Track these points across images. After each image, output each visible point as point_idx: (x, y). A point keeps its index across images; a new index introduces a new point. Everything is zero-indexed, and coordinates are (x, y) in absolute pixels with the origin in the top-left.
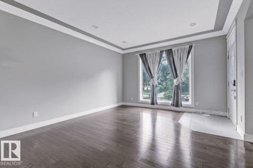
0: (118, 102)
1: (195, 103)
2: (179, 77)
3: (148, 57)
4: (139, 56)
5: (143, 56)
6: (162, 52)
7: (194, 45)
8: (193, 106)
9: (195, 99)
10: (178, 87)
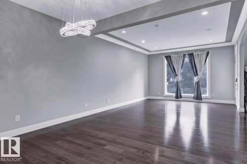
0: (145, 96)
1: (211, 95)
2: (199, 76)
3: (173, 59)
4: (164, 57)
5: (168, 57)
6: (184, 55)
7: (210, 51)
8: (210, 97)
9: (211, 92)
10: (198, 83)
